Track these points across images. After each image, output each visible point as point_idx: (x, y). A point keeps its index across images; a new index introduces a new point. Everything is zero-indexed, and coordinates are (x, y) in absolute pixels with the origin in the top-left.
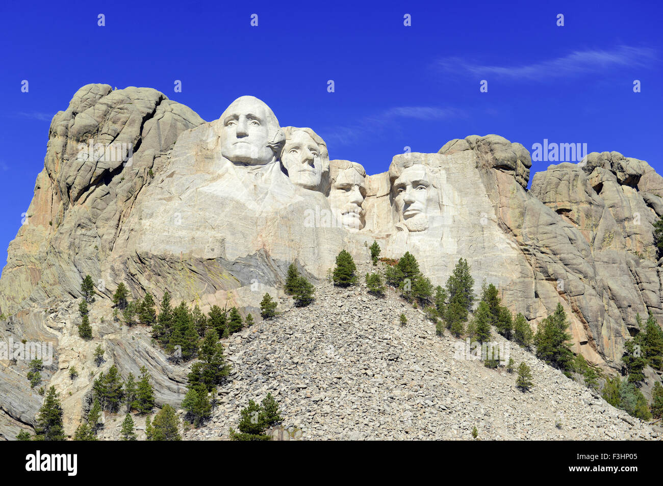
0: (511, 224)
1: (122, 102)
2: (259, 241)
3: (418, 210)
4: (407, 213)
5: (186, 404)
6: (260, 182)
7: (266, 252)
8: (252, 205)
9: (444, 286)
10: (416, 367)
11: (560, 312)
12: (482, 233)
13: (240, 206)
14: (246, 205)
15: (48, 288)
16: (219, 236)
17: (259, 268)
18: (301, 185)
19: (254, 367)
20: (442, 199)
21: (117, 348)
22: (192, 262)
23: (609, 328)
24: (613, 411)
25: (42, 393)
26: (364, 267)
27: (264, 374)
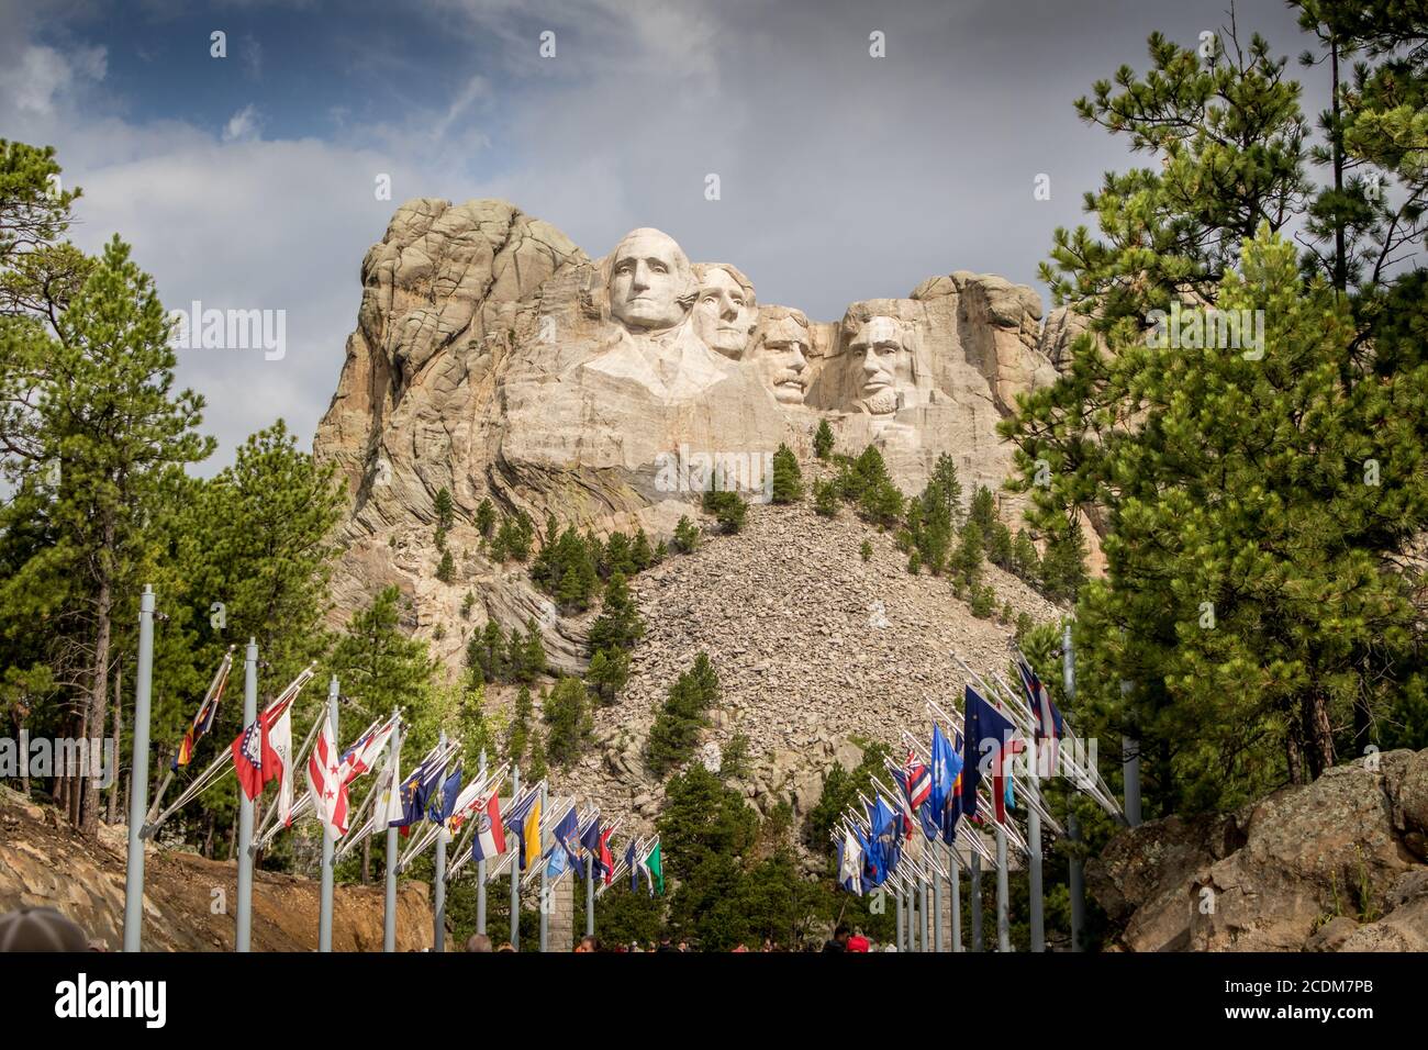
1: (463, 228)
2: (669, 440)
3: (884, 383)
4: (867, 387)
5: (591, 673)
6: (666, 355)
8: (656, 389)
9: (919, 496)
12: (973, 416)
13: (639, 391)
14: (650, 389)
15: (384, 506)
16: (616, 435)
18: (719, 350)
19: (675, 622)
20: (917, 367)
21: (491, 594)
22: (581, 473)
27: (689, 634)
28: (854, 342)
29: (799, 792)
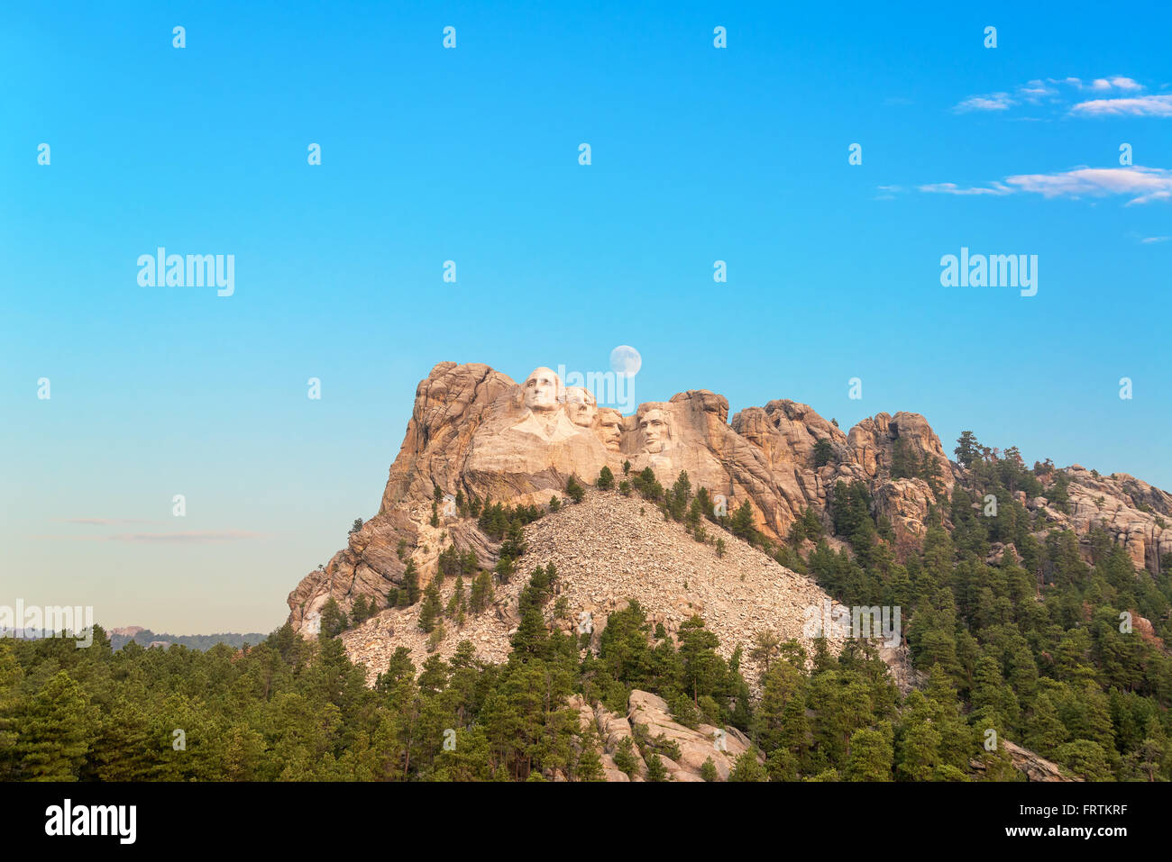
0: (716, 446)
1: (462, 372)
2: (550, 461)
3: (655, 439)
4: (648, 441)
5: (499, 569)
6: (549, 423)
7: (554, 468)
8: (544, 437)
9: (671, 488)
10: (650, 542)
11: (747, 505)
12: (697, 453)
13: (536, 439)
14: (541, 438)
15: (414, 494)
16: (523, 458)
17: (550, 479)
18: (578, 424)
19: (544, 544)
20: (670, 432)
21: (456, 532)
23: (782, 515)
24: (781, 569)
25: (406, 562)
26: (618, 475)
27: (550, 548)
28: (642, 421)
29: (595, 626)
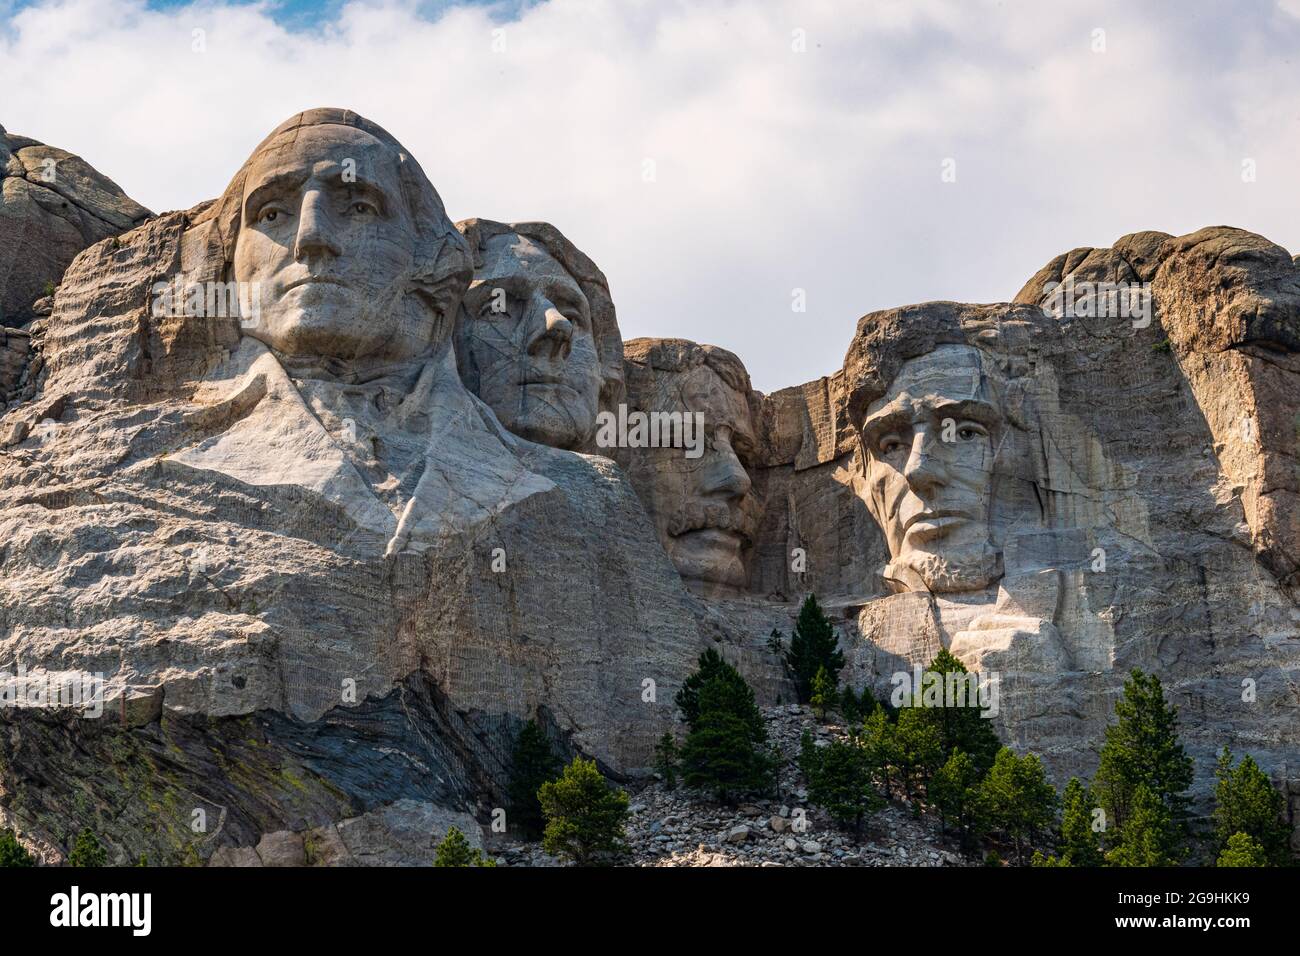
2: (404, 646)
3: (960, 514)
4: (920, 527)
7: (432, 685)
12: (1201, 588)
14: (348, 513)
17: (411, 744)
20: (1047, 472)
22: (165, 732)
28: (876, 415)
